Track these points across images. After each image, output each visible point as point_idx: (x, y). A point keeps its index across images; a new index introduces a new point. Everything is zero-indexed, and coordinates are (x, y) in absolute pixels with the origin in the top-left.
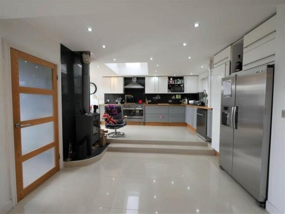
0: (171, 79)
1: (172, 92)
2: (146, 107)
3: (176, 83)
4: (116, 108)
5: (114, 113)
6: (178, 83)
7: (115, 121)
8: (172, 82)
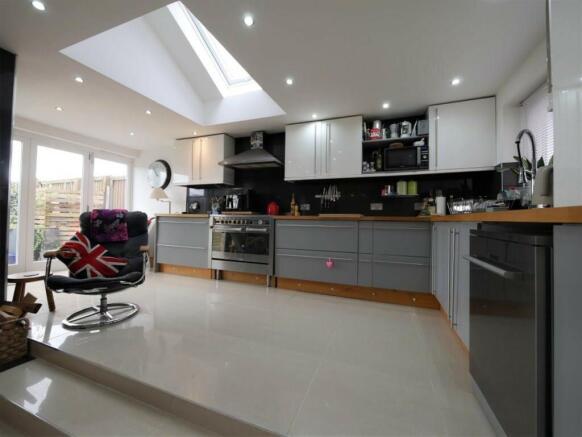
0: (377, 125)
1: (378, 170)
2: (278, 225)
3: (394, 136)
4: (122, 221)
5: (115, 238)
6: (404, 136)
7: (109, 265)
8: (378, 134)
